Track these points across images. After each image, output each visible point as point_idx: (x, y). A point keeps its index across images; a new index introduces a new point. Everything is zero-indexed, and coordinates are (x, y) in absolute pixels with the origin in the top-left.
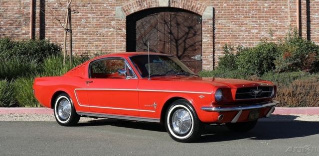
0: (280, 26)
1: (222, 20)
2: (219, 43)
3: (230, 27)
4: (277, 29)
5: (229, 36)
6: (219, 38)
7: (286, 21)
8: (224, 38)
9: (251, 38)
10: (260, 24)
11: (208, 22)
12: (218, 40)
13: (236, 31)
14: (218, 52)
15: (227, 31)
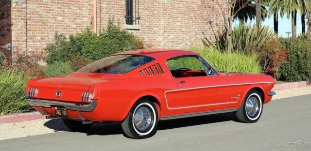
0: (79, 14)
1: (32, 4)
2: (31, 30)
3: (40, 13)
4: (76, 16)
5: (39, 22)
6: (30, 25)
7: (83, 8)
8: (35, 25)
9: (57, 26)
10: (64, 11)
11: (22, 6)
12: (30, 28)
13: (44, 18)
14: (30, 40)
15: (37, 17)
